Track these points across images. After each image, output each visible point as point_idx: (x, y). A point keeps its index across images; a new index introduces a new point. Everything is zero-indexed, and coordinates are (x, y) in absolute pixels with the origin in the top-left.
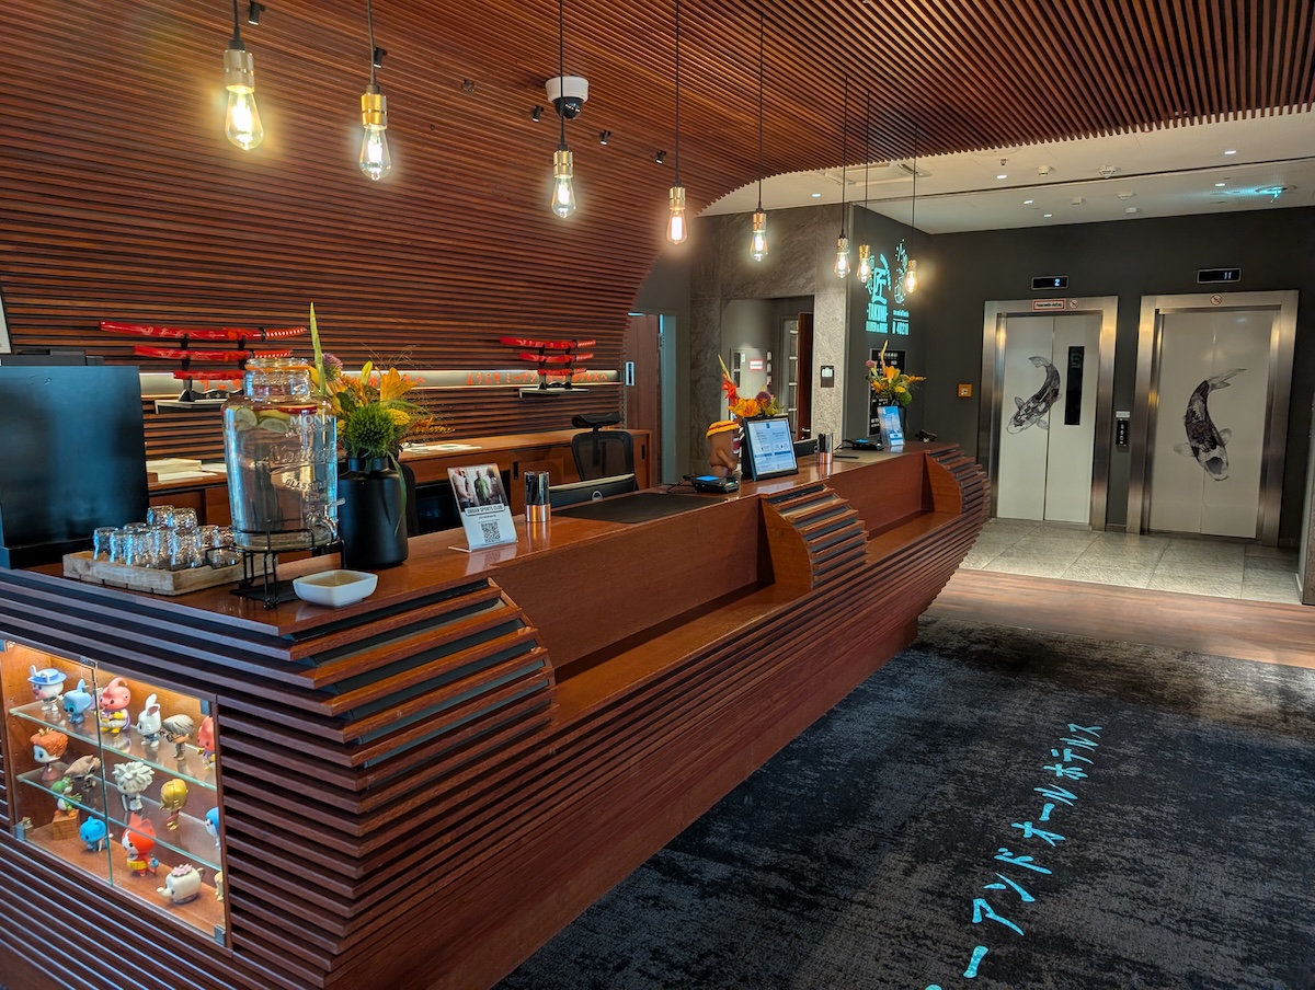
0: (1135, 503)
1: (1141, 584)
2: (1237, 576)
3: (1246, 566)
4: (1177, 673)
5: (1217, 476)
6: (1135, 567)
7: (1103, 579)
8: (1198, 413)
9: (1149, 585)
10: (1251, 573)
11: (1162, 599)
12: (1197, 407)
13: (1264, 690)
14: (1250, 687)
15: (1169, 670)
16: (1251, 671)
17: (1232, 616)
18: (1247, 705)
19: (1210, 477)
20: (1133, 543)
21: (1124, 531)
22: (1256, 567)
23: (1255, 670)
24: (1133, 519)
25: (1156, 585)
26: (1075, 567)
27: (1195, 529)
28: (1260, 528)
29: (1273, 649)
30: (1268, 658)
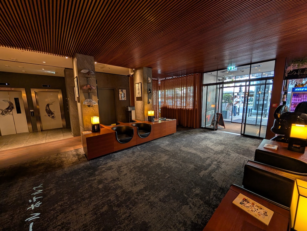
0: (38, 125)
1: (44, 142)
2: (62, 135)
3: (63, 133)
4: (57, 159)
5: (54, 119)
6: (42, 139)
7: (35, 143)
8: (48, 109)
9: (46, 141)
10: (64, 134)
11: (49, 144)
12: (47, 108)
13: (74, 156)
14: (72, 156)
15: (55, 159)
16: (71, 153)
17: (63, 143)
18: (72, 160)
19: (53, 119)
20: (40, 134)
21: (37, 131)
22: (64, 132)
23: (71, 152)
24: (39, 129)
25: (47, 141)
26: (27, 143)
27: (52, 128)
28: (63, 126)
29: (72, 147)
30: (72, 149)
